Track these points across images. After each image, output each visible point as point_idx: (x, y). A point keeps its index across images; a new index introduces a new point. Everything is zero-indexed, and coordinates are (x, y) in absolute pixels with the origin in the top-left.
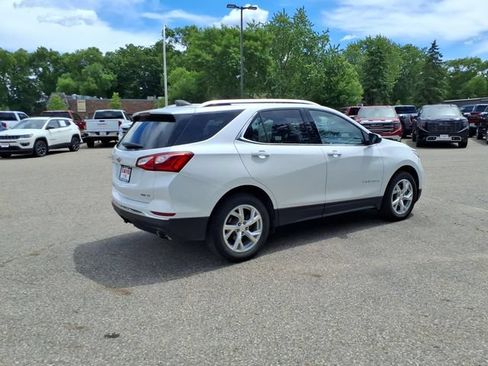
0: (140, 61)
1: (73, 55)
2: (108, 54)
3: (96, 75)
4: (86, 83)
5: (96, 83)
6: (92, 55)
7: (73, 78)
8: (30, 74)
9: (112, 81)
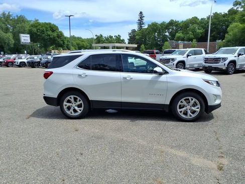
0: (219, 21)
1: (185, 22)
2: (202, 19)
3: (194, 31)
4: (188, 35)
5: (193, 35)
6: (194, 21)
7: (183, 33)
8: (166, 32)
9: (201, 33)
